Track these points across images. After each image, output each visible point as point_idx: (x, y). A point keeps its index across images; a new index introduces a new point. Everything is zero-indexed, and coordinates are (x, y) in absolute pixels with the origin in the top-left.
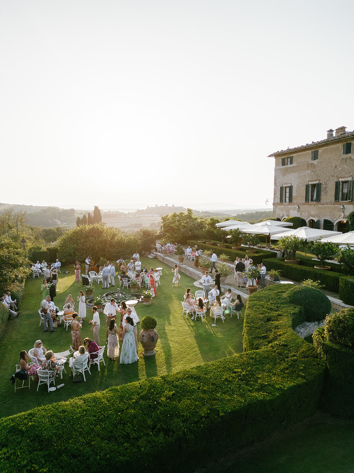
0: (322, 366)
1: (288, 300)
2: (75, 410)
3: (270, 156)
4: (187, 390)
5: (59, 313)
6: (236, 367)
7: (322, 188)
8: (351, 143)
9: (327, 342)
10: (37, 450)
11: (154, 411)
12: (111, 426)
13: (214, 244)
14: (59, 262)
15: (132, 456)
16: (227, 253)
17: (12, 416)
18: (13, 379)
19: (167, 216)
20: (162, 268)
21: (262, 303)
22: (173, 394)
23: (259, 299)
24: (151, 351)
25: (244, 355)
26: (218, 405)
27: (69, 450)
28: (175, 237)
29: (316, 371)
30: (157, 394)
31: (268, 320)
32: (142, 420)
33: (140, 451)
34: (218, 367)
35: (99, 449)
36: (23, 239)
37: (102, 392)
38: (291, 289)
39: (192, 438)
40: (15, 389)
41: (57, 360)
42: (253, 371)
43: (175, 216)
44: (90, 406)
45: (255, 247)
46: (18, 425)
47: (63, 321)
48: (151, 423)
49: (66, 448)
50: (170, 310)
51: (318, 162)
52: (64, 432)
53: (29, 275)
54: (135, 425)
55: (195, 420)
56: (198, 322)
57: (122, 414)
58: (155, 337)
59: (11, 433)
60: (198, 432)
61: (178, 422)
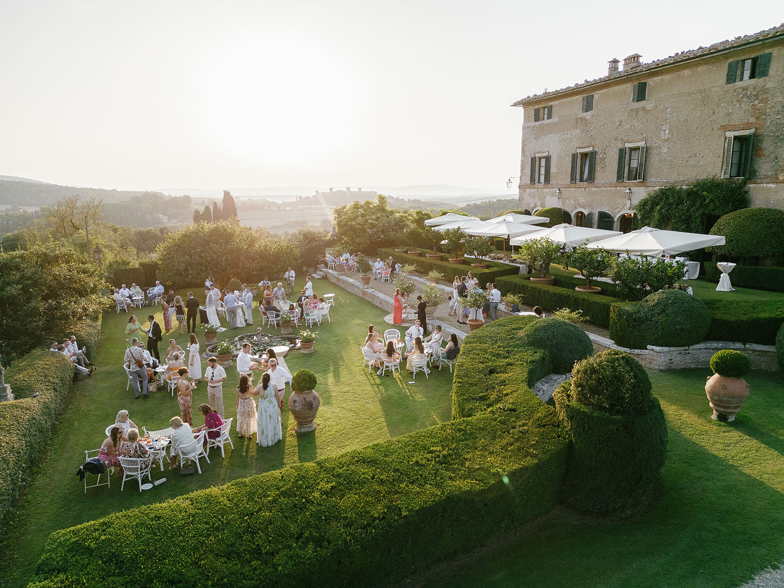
0: (565, 438)
1: (525, 341)
2: (175, 516)
3: (515, 105)
4: (356, 480)
5: (159, 369)
6: (435, 444)
7: (598, 160)
8: (646, 83)
9: (574, 403)
10: (113, 575)
11: (300, 513)
12: (232, 536)
13: (420, 255)
14: (160, 286)
15: (263, 580)
16: (440, 269)
17: (74, 528)
18: (81, 473)
19: (344, 207)
20: (333, 295)
21: (484, 346)
22: (333, 488)
23: (481, 340)
24: (308, 425)
25: (449, 425)
26: (401, 501)
27: (165, 573)
28: (357, 243)
29: (554, 446)
30: (307, 487)
31: (491, 372)
32: (281, 527)
33: (277, 572)
34: (406, 445)
35: (211, 571)
36: (97, 247)
37: (222, 487)
38: (532, 324)
39: (357, 549)
40: (86, 488)
41: (154, 441)
42: (460, 449)
43: (356, 207)
44: (201, 509)
45: (487, 258)
46: (84, 540)
47: (165, 381)
48: (295, 529)
49: (160, 572)
50: (344, 361)
51: (593, 115)
52: (157, 548)
53: (110, 307)
54: (269, 534)
55: (363, 523)
56: (388, 378)
57: (250, 518)
58: (314, 403)
59: (73, 552)
60: (368, 541)
61: (338, 527)
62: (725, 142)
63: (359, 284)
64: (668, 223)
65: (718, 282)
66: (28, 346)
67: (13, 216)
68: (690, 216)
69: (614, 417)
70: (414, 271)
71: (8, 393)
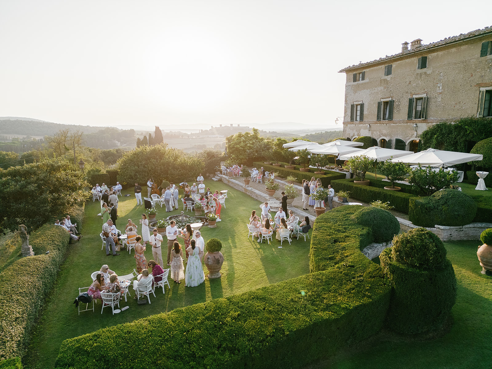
0: (388, 285)
1: (356, 221)
2: (140, 331)
3: (341, 71)
4: (253, 310)
5: (122, 237)
6: (302, 288)
7: (395, 105)
8: (426, 57)
9: (394, 262)
11: (219, 331)
12: (177, 345)
13: (281, 166)
14: (120, 185)
16: (295, 175)
17: (76, 338)
18: (76, 302)
19: (232, 136)
20: (227, 191)
21: (329, 224)
22: (239, 315)
23: (326, 220)
24: (217, 274)
25: (311, 276)
26: (284, 325)
28: (240, 159)
29: (382, 291)
30: (222, 314)
31: (335, 241)
32: (207, 340)
34: (284, 288)
36: (81, 161)
37: (167, 313)
38: (360, 210)
39: (257, 356)
40: (79, 311)
42: (319, 291)
43: (240, 136)
44: (155, 327)
45: (324, 168)
46: (83, 346)
47: (125, 244)
48: (216, 342)
50: (236, 233)
51: (392, 77)
52: (129, 352)
53: (89, 198)
54: (200, 344)
55: (260, 339)
56: (265, 244)
57: (187, 334)
58: (220, 260)
59: (77, 353)
60: (264, 351)
61: (244, 341)
62: (479, 94)
63: (242, 184)
64: (442, 146)
65: (476, 184)
66: (41, 222)
67: (27, 142)
68: (457, 142)
69: (423, 272)
70: (278, 176)
71: (31, 251)
